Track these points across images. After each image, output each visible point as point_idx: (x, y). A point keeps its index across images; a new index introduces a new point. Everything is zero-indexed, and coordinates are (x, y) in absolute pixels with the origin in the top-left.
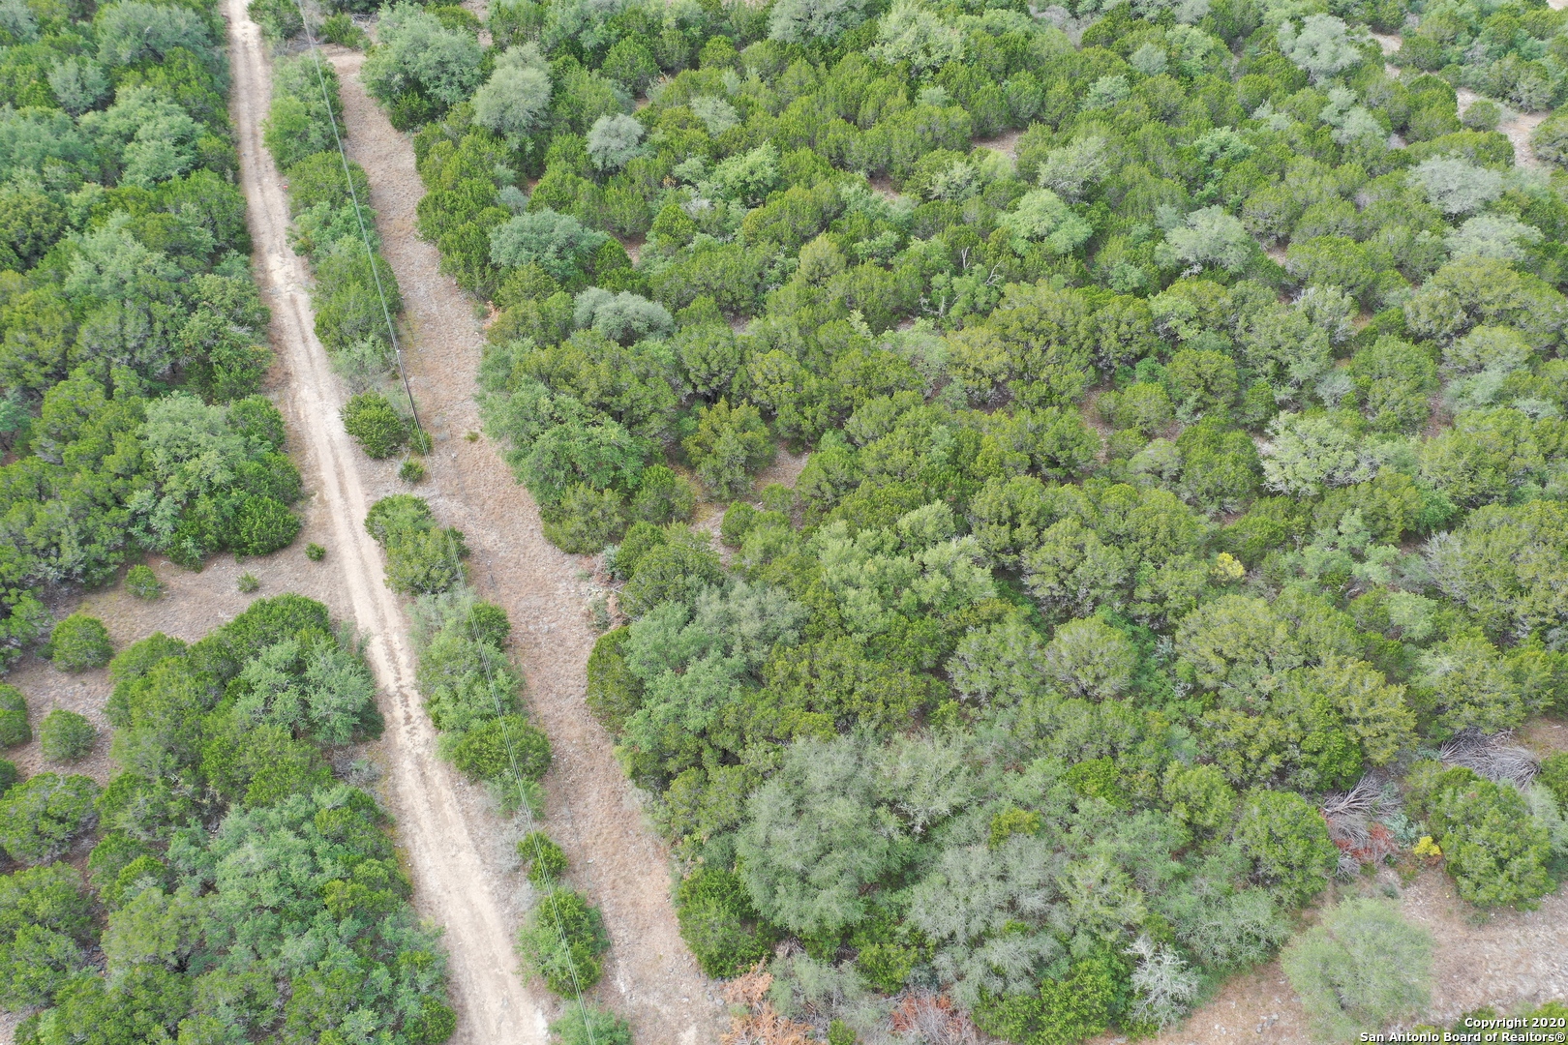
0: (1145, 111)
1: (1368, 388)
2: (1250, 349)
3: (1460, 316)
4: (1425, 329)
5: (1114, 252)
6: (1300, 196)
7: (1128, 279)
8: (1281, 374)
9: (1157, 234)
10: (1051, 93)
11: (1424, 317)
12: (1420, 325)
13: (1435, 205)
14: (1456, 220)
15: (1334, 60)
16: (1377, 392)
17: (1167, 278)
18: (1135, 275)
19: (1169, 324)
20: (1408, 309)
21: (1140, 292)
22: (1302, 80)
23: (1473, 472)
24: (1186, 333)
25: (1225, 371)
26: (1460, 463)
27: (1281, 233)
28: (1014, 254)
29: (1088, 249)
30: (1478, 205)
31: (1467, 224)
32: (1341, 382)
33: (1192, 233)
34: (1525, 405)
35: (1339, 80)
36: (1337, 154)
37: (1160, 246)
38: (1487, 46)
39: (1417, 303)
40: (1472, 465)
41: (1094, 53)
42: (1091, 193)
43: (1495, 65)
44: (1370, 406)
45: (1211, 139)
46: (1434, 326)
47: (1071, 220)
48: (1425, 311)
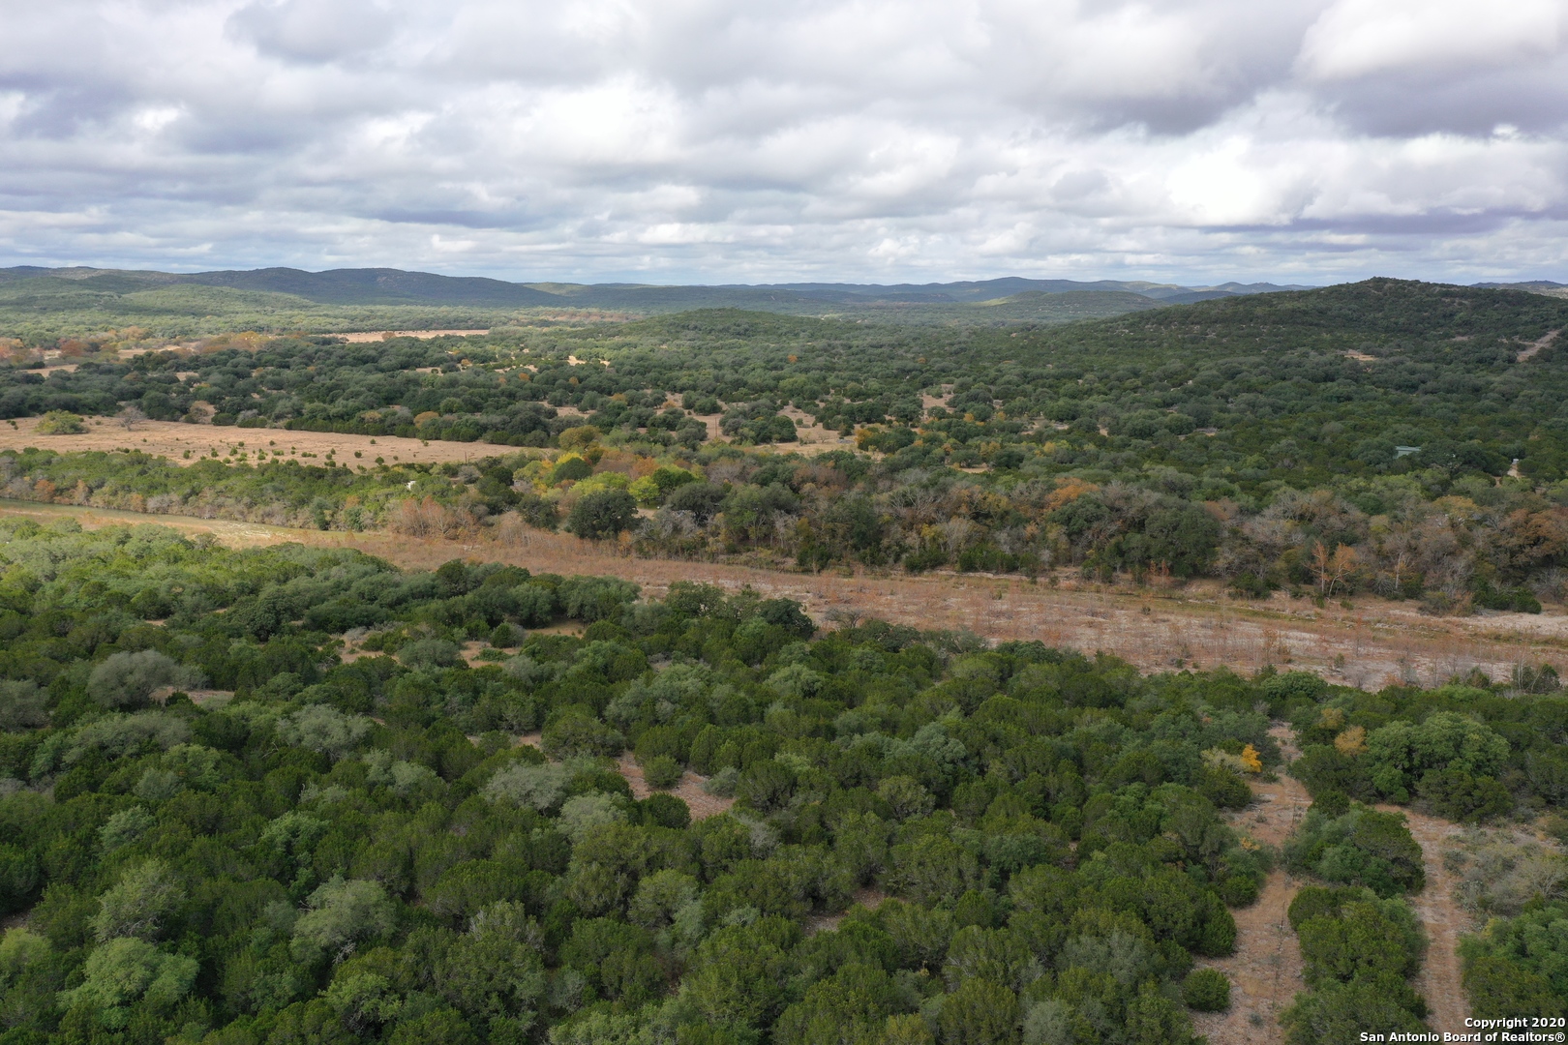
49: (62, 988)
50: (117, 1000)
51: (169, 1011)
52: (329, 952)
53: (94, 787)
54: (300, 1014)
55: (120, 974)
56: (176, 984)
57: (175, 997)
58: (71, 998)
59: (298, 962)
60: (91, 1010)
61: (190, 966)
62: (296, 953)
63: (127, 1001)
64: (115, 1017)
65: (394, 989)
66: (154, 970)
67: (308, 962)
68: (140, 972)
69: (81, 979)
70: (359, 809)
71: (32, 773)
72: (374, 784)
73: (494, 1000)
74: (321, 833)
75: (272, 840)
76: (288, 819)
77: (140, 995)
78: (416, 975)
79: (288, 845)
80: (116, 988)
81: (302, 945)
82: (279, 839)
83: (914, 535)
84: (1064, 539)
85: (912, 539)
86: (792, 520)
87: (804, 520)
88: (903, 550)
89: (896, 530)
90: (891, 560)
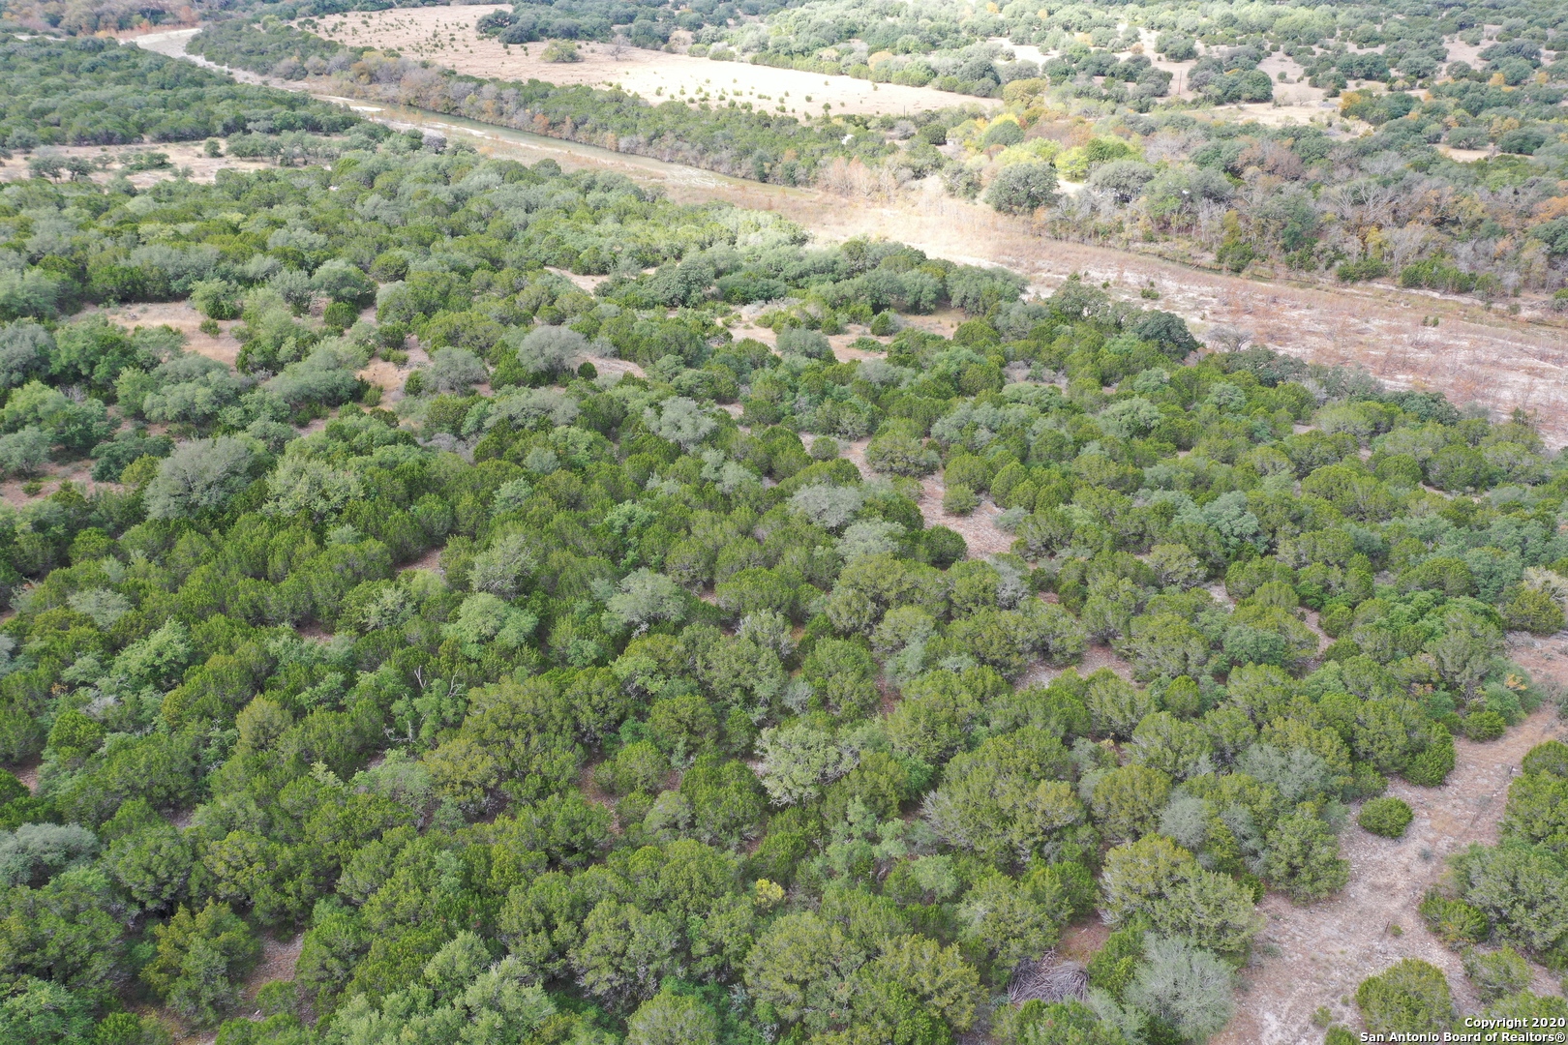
0: (551, 505)
1: (825, 687)
2: (715, 684)
3: (871, 607)
4: (849, 625)
5: (563, 632)
6: (709, 543)
7: (586, 653)
8: (749, 699)
9: (598, 607)
10: (459, 508)
11: (844, 616)
12: (844, 622)
13: (817, 524)
14: (838, 531)
15: (696, 429)
16: (833, 688)
17: (620, 643)
18: (591, 648)
19: (637, 683)
20: (830, 612)
21: (600, 662)
22: (676, 451)
23: (932, 730)
24: (654, 687)
25: (701, 710)
26: (920, 727)
27: (705, 578)
28: (470, 660)
29: (539, 637)
30: (849, 516)
31: (847, 532)
32: (801, 690)
33: (629, 597)
34: (948, 663)
35: (705, 445)
36: (725, 503)
37: (605, 616)
38: (807, 398)
39: (835, 604)
40: (929, 725)
41: (490, 465)
42: (524, 587)
43: (819, 410)
44: (832, 702)
45: (618, 514)
46: (855, 620)
47: (514, 614)
48: (843, 609)
49: (445, 621)
50: (476, 639)
51: (509, 653)
52: (631, 626)
53: (500, 454)
54: (590, 678)
55: (479, 621)
56: (516, 635)
57: (514, 644)
58: (448, 630)
59: (604, 632)
60: (459, 644)
61: (528, 621)
62: (605, 625)
63: (485, 640)
64: (473, 651)
65: (662, 669)
66: (503, 620)
67: (613, 633)
68: (493, 622)
69: (457, 618)
70: (686, 503)
71: (464, 431)
72: (706, 480)
73: (737, 694)
74: (651, 520)
75: (612, 522)
76: (627, 507)
77: (492, 638)
78: (682, 661)
79: (624, 528)
80: (476, 631)
81: (611, 619)
82: (617, 524)
83: (1356, 240)
84: (1542, 260)
85: (1353, 245)
86: (1219, 210)
87: (1233, 212)
88: (1339, 256)
89: (1336, 233)
90: (1322, 266)
